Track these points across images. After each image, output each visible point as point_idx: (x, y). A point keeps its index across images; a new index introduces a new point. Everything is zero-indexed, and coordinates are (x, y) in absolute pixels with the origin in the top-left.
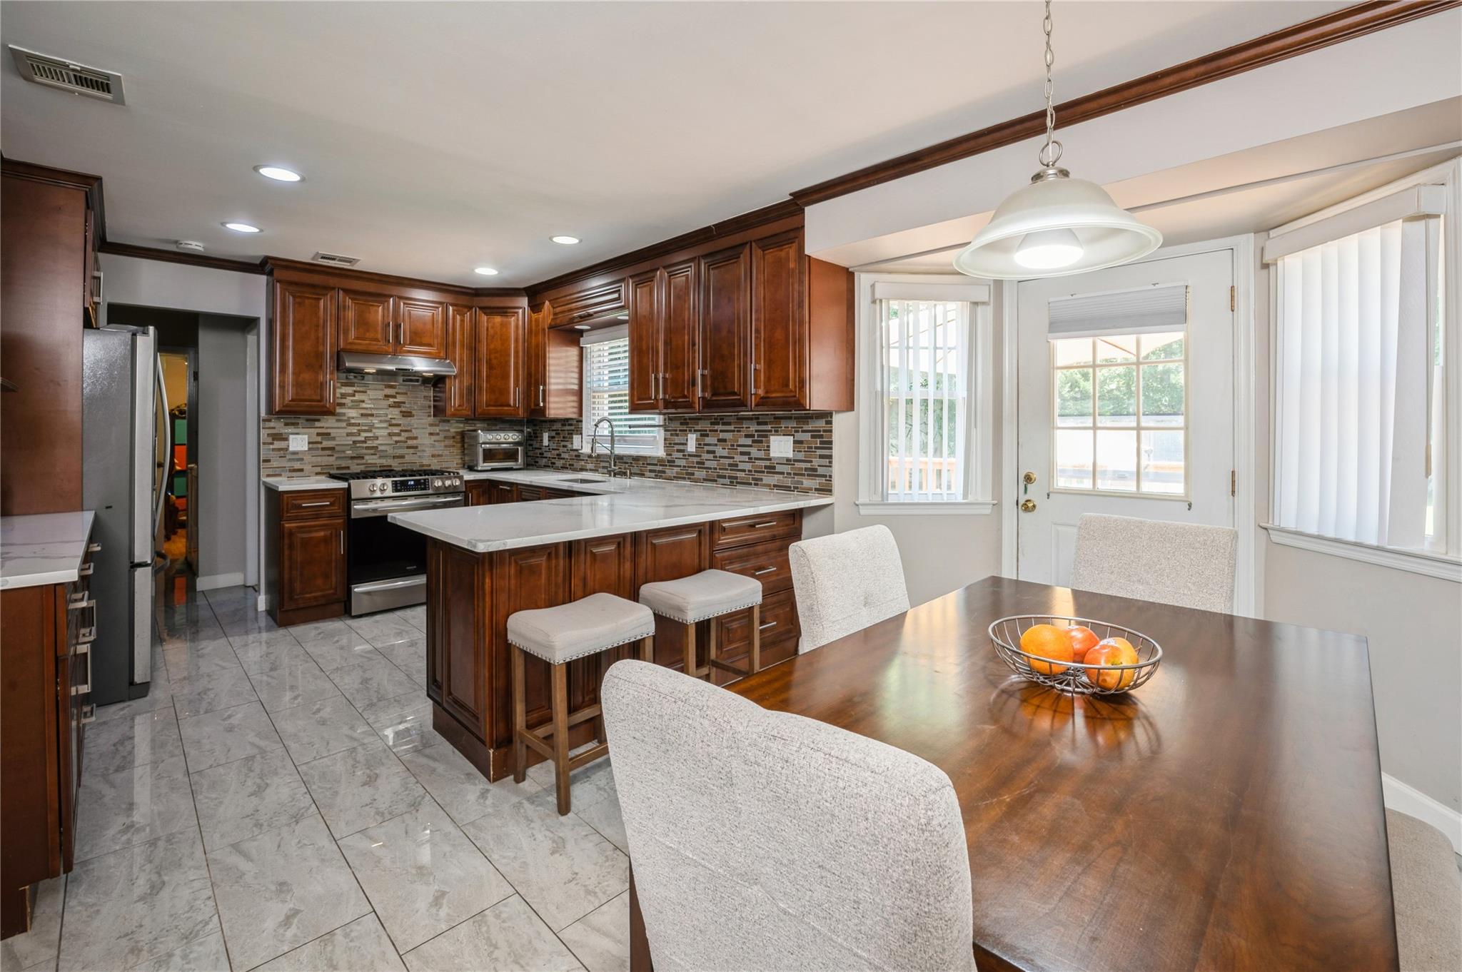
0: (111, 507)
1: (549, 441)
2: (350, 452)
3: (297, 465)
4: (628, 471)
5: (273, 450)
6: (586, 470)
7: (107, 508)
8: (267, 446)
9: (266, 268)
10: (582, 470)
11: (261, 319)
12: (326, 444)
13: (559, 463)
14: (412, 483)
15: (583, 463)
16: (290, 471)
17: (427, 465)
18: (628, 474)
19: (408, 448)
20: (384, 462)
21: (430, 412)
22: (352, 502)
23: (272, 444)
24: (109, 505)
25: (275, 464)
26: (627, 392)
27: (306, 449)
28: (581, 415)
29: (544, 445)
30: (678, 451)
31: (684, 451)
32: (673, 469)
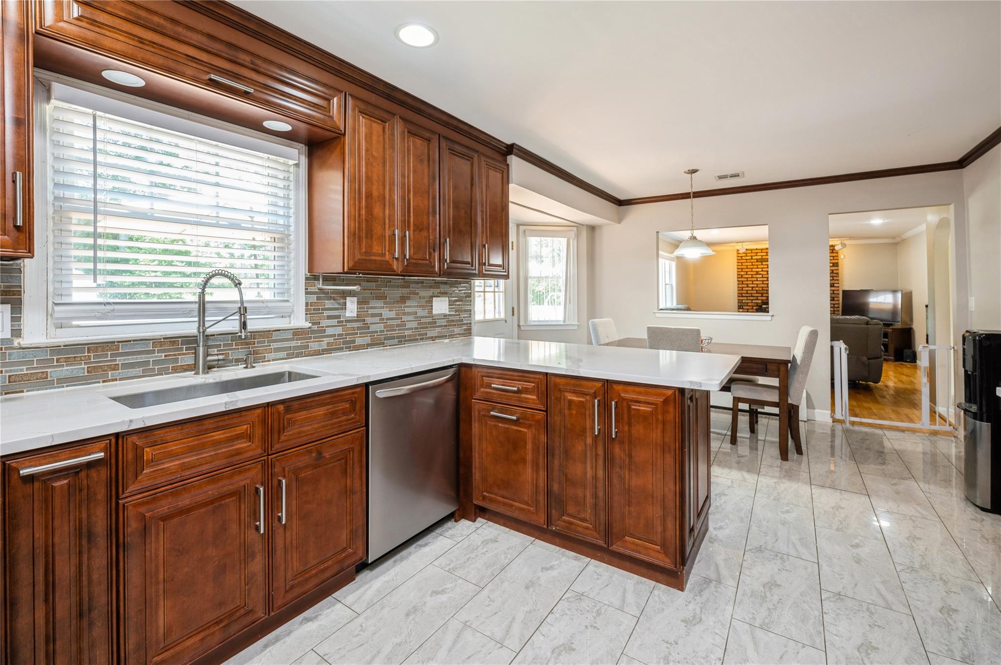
30: (329, 317)
31: (338, 317)
32: (322, 341)
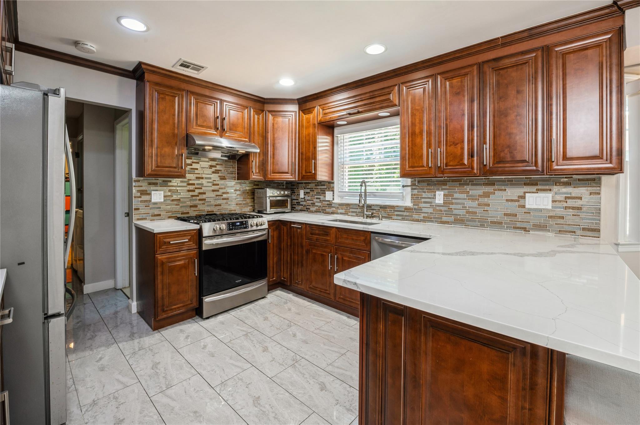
0: (23, 263)
1: (305, 195)
2: (189, 203)
3: (156, 212)
4: (381, 215)
5: (141, 201)
6: (337, 213)
7: (19, 264)
8: (137, 199)
9: (136, 74)
10: (333, 213)
11: (132, 110)
12: (175, 197)
13: (313, 209)
14: (239, 224)
15: (334, 209)
16: (152, 216)
17: (233, 210)
18: (381, 217)
19: (223, 199)
20: (209, 209)
21: (235, 177)
22: (203, 239)
23: (140, 197)
24: (22, 262)
25: (142, 211)
26: (399, 162)
27: (163, 201)
28: (332, 179)
29: (301, 197)
30: (425, 202)
31: (431, 203)
32: (420, 215)
